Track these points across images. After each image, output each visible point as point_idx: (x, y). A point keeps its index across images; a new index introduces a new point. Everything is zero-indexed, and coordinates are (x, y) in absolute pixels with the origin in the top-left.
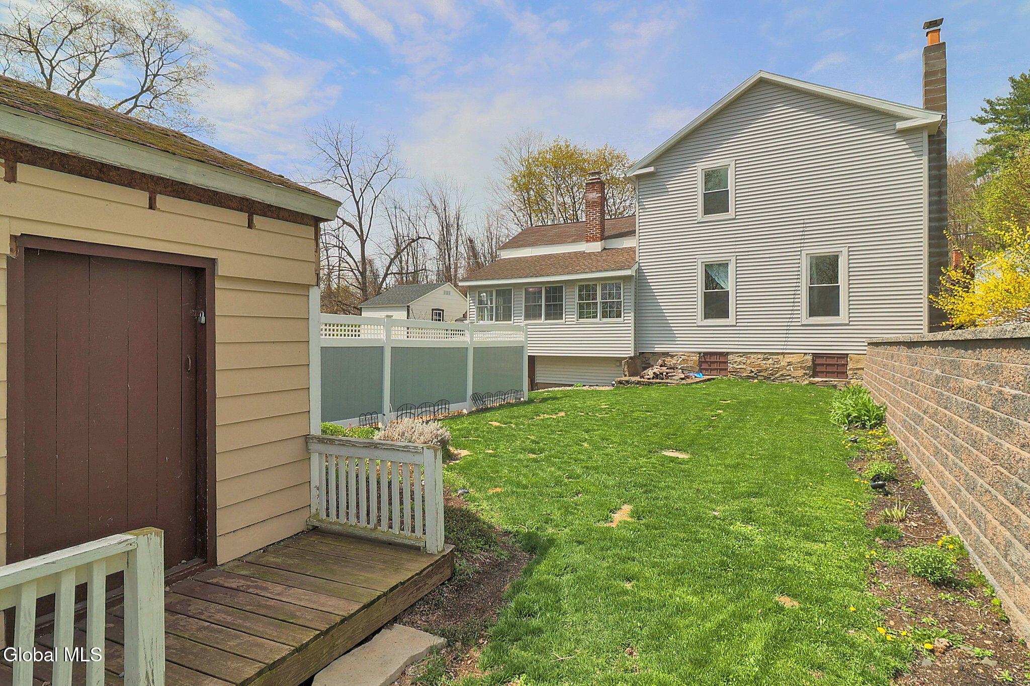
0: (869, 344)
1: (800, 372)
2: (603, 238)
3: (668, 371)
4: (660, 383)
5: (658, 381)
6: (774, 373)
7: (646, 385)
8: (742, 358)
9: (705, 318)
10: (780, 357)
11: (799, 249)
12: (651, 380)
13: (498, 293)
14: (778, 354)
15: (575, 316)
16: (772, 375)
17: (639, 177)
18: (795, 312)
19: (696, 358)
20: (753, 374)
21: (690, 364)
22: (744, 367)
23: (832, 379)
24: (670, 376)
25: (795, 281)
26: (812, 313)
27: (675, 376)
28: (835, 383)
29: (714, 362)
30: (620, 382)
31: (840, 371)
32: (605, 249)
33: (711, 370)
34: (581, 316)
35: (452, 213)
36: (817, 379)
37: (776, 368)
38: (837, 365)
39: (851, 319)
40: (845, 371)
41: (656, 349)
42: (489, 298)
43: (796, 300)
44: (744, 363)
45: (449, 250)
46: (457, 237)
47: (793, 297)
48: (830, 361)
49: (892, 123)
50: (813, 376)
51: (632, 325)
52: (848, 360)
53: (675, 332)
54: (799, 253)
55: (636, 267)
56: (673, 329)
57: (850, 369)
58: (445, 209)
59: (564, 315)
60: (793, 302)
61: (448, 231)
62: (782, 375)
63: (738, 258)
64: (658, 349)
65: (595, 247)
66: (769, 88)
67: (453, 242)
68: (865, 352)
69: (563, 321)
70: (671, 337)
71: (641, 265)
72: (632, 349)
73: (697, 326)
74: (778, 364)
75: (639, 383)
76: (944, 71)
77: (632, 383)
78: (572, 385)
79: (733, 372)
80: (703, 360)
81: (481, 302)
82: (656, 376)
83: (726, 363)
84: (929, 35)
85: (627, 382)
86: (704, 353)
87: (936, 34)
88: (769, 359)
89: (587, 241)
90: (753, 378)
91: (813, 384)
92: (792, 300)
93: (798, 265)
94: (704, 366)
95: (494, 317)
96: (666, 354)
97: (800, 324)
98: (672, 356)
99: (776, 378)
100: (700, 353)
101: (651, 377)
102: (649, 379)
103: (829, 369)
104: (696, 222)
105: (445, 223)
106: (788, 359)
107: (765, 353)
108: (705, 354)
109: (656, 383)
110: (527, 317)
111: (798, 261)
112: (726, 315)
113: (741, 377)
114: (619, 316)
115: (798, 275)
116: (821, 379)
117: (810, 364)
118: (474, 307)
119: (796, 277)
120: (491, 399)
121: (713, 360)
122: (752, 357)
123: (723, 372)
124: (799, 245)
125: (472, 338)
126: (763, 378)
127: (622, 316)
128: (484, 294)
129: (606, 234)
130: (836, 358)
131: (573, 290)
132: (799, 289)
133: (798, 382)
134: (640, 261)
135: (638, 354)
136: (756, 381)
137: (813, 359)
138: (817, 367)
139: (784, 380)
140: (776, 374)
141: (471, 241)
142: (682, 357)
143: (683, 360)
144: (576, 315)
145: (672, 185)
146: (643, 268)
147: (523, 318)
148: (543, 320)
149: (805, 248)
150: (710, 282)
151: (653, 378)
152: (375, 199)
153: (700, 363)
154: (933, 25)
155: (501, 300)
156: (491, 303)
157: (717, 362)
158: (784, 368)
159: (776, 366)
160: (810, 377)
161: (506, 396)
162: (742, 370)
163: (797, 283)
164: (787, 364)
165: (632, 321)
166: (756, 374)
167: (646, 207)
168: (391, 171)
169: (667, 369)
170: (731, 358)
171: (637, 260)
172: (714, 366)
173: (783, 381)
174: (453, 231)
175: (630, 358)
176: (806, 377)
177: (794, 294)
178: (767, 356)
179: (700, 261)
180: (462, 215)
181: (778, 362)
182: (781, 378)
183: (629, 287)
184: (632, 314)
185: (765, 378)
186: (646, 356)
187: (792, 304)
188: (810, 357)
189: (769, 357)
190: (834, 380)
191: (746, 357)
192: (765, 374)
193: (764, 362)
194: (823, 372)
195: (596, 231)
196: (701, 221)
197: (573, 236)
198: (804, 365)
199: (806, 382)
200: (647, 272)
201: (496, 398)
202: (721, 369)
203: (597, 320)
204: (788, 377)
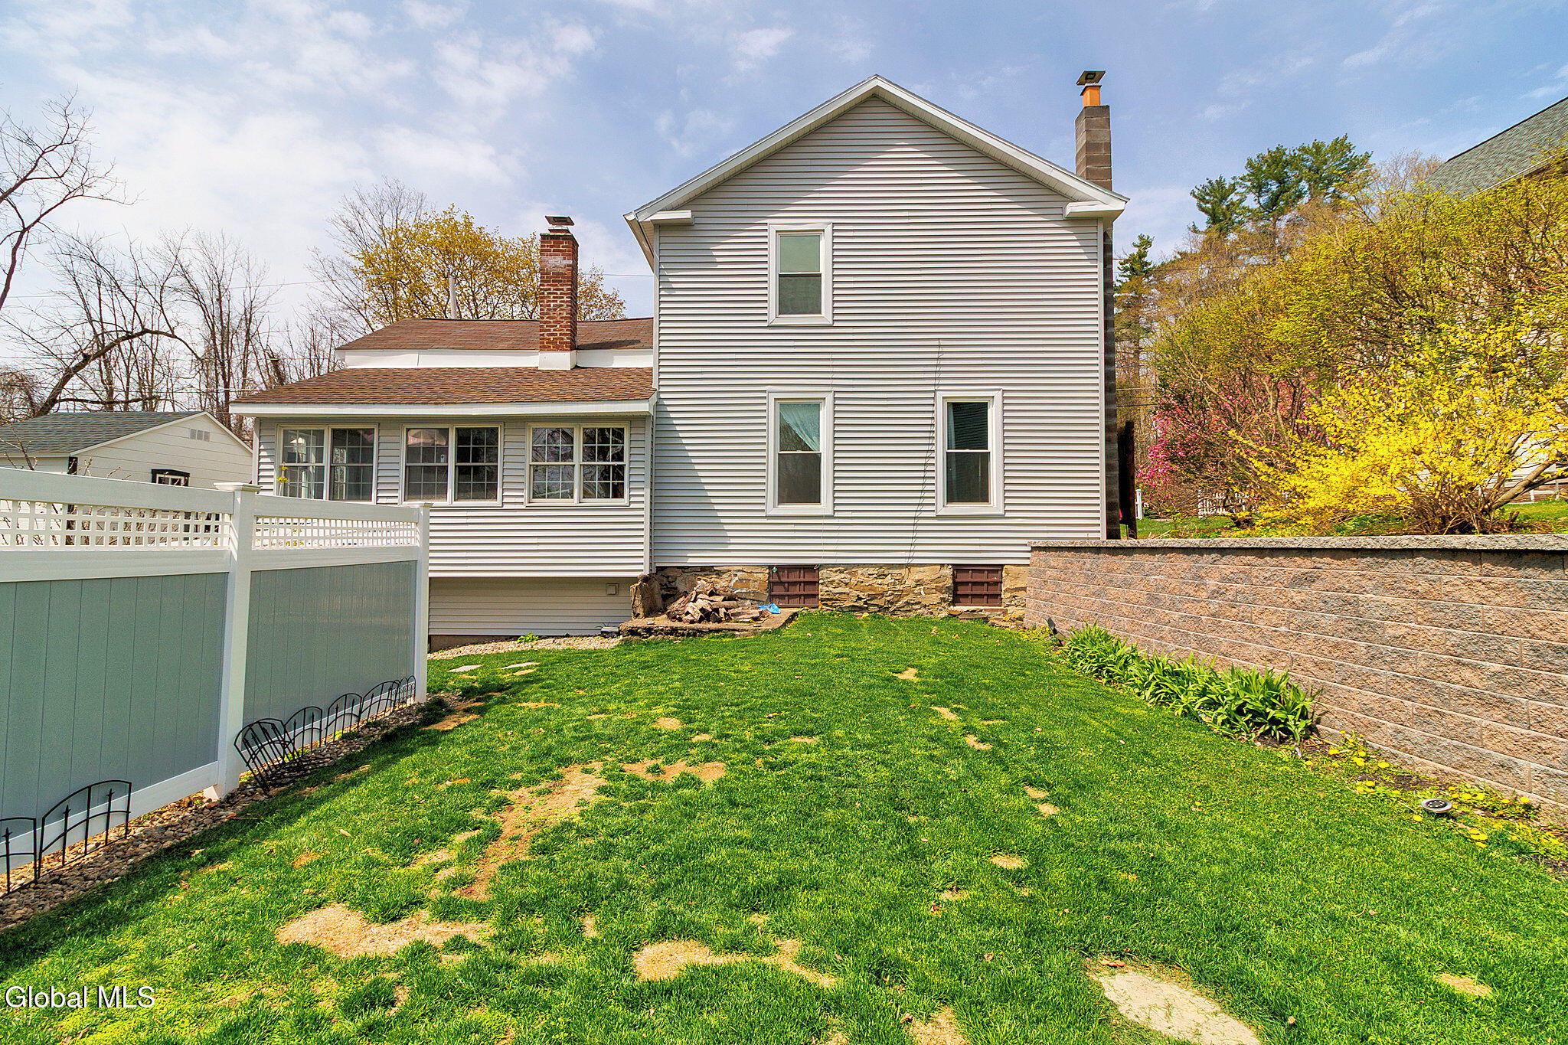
0: (1034, 549)
1: (935, 598)
2: (573, 347)
3: (726, 603)
4: (718, 631)
5: (711, 625)
6: (896, 599)
7: (689, 635)
8: (843, 575)
9: (779, 503)
10: (904, 571)
11: (932, 388)
12: (697, 626)
13: (339, 437)
14: (901, 566)
15: (525, 493)
16: (892, 603)
17: (661, 226)
18: (926, 495)
19: (763, 576)
20: (861, 603)
21: (754, 587)
22: (847, 590)
23: (982, 608)
24: (733, 615)
25: (927, 441)
26: (952, 497)
27: (743, 613)
28: (987, 613)
29: (794, 583)
30: (633, 632)
31: (991, 593)
32: (576, 367)
33: (791, 597)
34: (537, 494)
35: (236, 308)
36: (959, 608)
37: (898, 591)
38: (988, 583)
39: (1007, 508)
40: (998, 592)
41: (690, 560)
42: (313, 447)
43: (928, 474)
44: (846, 584)
45: (227, 377)
46: (246, 355)
47: (922, 468)
48: (978, 578)
49: (1059, 205)
50: (954, 603)
51: (647, 513)
52: (1004, 574)
53: (726, 527)
54: (932, 395)
55: (654, 398)
56: (723, 521)
57: (1006, 591)
58: (219, 300)
59: (499, 490)
60: (924, 478)
61: (226, 342)
62: (908, 603)
63: (837, 395)
64: (695, 559)
65: (561, 360)
66: (886, 110)
67: (235, 362)
68: (1027, 562)
69: (497, 503)
70: (719, 539)
71: (662, 396)
72: (646, 560)
73: (766, 517)
74: (901, 584)
75: (674, 631)
76: (1108, 146)
77: (657, 632)
78: (516, 638)
79: (828, 599)
80: (777, 580)
81: (290, 456)
82: (706, 615)
83: (815, 583)
84: (1088, 92)
85: (649, 631)
86: (777, 567)
87: (1096, 92)
88: (886, 576)
89: (543, 348)
90: (861, 609)
91: (955, 616)
92: (922, 474)
93: (930, 415)
94: (778, 590)
95: (326, 492)
96: (706, 570)
97: (933, 515)
98: (719, 573)
99: (898, 609)
100: (770, 567)
101: (697, 617)
102: (692, 622)
103: (977, 590)
104: (766, 325)
105: (218, 325)
106: (917, 574)
107: (881, 566)
108: (781, 568)
109: (711, 631)
110: (411, 492)
111: (930, 408)
112: (816, 499)
113: (841, 609)
114: (618, 493)
115: (930, 432)
116: (965, 608)
117: (949, 583)
118: (272, 467)
119: (928, 435)
120: (316, 724)
121: (795, 580)
122: (860, 572)
123: (812, 603)
124: (933, 382)
125: (245, 539)
126: (877, 609)
127: (626, 495)
128: (301, 441)
129: (579, 342)
130: (986, 572)
131: (520, 438)
132: (933, 455)
133: (932, 613)
134: (662, 389)
135: (654, 571)
136: (866, 614)
137: (953, 575)
138: (959, 588)
139: (910, 611)
140: (897, 601)
141: (276, 363)
142: (739, 574)
143: (741, 580)
144: (526, 491)
145: (721, 252)
146: (666, 403)
147: (400, 493)
148: (449, 500)
149: (941, 388)
150: (788, 436)
151: (701, 620)
152: (22, 233)
153: (772, 584)
154: (1091, 78)
155: (343, 456)
156: (319, 459)
157: (800, 583)
158: (910, 590)
159: (898, 587)
160: (949, 605)
161: (367, 703)
162: (843, 596)
163: (929, 444)
164: (914, 584)
165: (647, 506)
166: (865, 603)
167: (674, 286)
168: (73, 180)
169: (724, 600)
170: (825, 576)
171: (655, 386)
172: (795, 590)
173: (908, 614)
174: (238, 342)
175: (646, 579)
176: (944, 604)
177: (925, 464)
178: (883, 571)
179: (772, 397)
180: (257, 316)
181: (901, 581)
182: (905, 609)
183: (641, 438)
184: (647, 492)
185: (881, 608)
186: (669, 573)
187: (921, 481)
188: (948, 572)
189: (886, 573)
190: (984, 609)
191: (850, 573)
192: (881, 602)
193: (880, 581)
194: (967, 596)
195: (562, 331)
196: (773, 324)
197: (507, 339)
198: (941, 585)
199: (944, 614)
200: (675, 412)
201: (332, 717)
202: (807, 596)
203: (574, 502)
204: (917, 607)
